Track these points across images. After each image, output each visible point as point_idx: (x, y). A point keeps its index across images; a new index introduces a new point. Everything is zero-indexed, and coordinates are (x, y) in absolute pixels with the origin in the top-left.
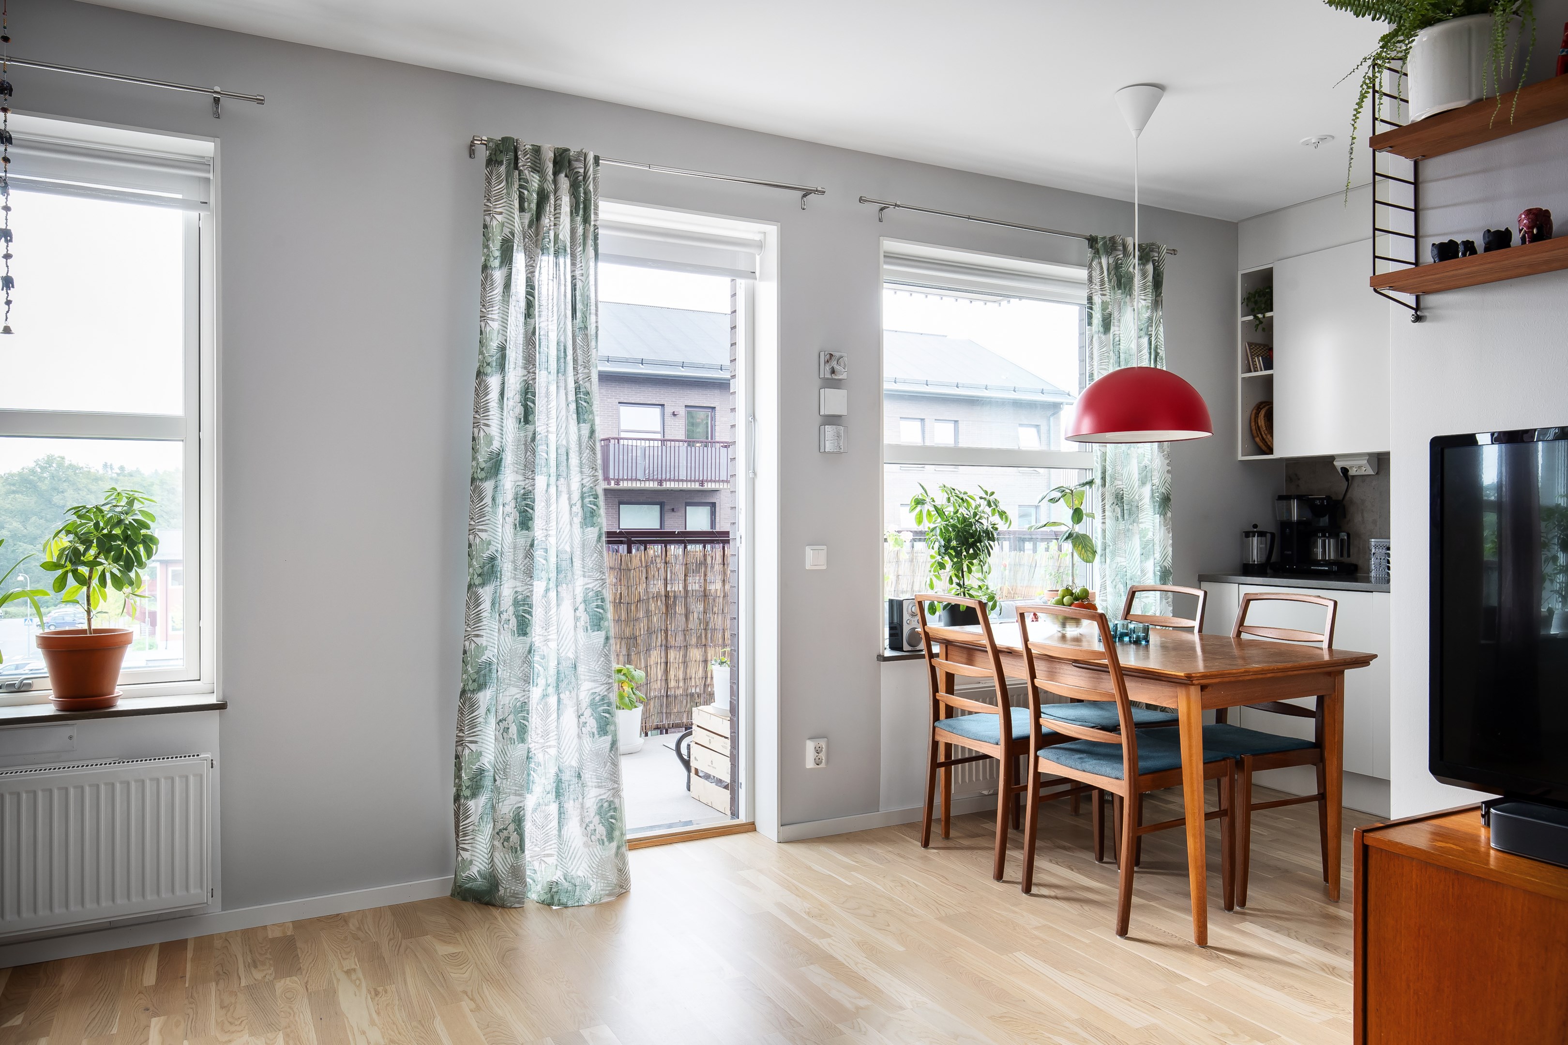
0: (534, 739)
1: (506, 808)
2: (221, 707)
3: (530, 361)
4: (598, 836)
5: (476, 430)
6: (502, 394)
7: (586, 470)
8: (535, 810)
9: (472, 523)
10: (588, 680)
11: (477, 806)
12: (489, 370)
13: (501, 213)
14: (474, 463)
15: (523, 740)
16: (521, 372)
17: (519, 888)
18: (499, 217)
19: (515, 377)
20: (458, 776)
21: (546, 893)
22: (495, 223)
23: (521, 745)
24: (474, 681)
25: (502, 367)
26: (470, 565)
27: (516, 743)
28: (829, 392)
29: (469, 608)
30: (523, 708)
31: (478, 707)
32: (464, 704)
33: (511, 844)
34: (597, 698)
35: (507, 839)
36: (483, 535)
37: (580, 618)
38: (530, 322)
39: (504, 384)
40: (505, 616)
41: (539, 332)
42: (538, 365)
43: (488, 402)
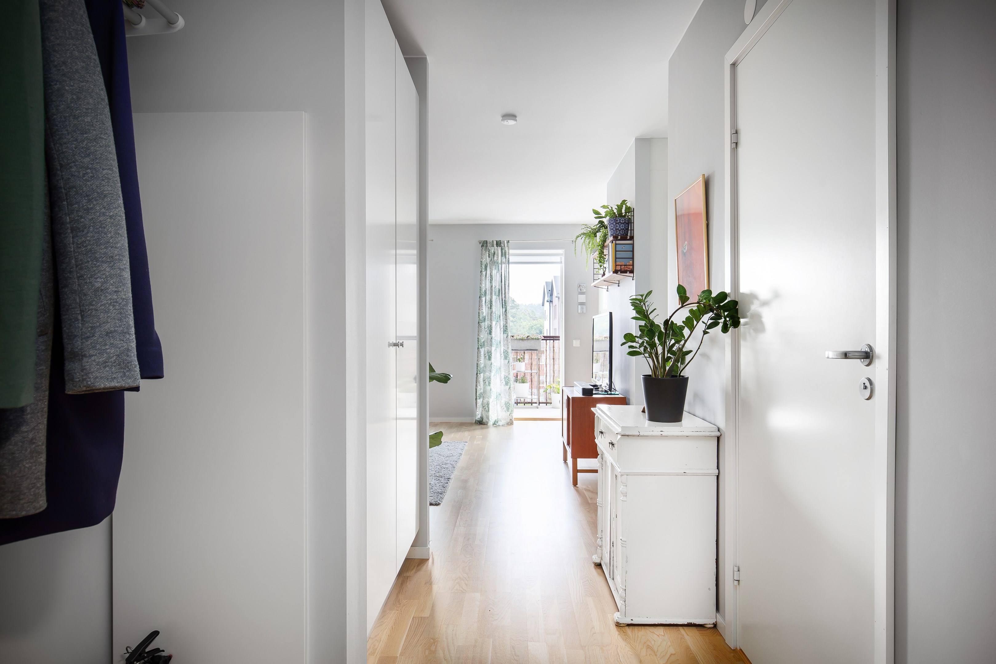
0: (492, 385)
1: (485, 401)
3: (491, 294)
4: (505, 410)
5: (479, 311)
6: (485, 302)
7: (504, 320)
8: (492, 402)
9: (479, 333)
11: (480, 401)
12: (482, 296)
14: (479, 319)
15: (489, 386)
16: (490, 296)
17: (488, 421)
18: (484, 259)
19: (488, 297)
21: (494, 422)
22: (483, 260)
24: (480, 371)
25: (485, 295)
28: (580, 296)
30: (490, 378)
33: (485, 410)
34: (506, 377)
35: (485, 408)
36: (482, 336)
37: (502, 357)
38: (491, 284)
39: (486, 299)
40: (485, 355)
41: (493, 286)
42: (493, 294)
43: (482, 304)
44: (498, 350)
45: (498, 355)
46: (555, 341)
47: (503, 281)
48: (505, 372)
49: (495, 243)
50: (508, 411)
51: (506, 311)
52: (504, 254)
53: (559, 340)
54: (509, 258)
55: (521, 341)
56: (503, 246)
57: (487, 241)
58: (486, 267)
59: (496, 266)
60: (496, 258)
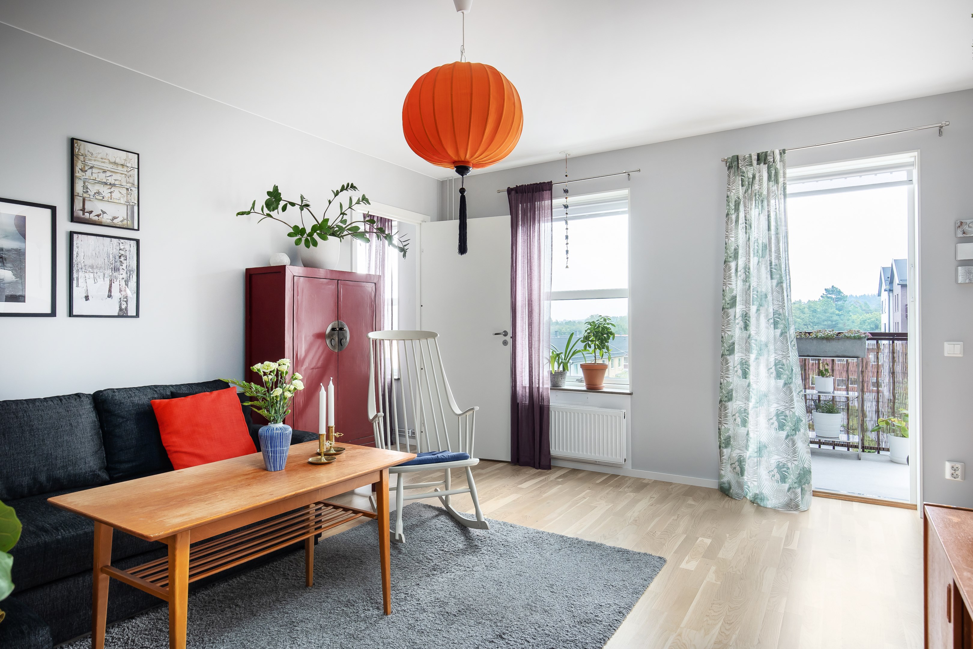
0: (751, 426)
1: (734, 454)
2: (631, 394)
3: (748, 254)
4: (776, 478)
5: (724, 287)
6: (736, 270)
8: (750, 460)
9: (723, 327)
10: (775, 403)
11: (726, 452)
12: (730, 260)
13: (734, 189)
14: (724, 301)
15: (746, 427)
16: (745, 259)
17: (741, 493)
18: (734, 191)
19: (742, 261)
20: (720, 438)
21: (753, 498)
22: (732, 194)
23: (743, 428)
24: (726, 397)
25: (736, 257)
26: (723, 346)
27: (740, 426)
28: (960, 245)
29: (722, 364)
30: (746, 412)
31: (728, 409)
32: (721, 406)
33: (737, 471)
35: (735, 468)
36: (729, 333)
37: (772, 373)
38: (747, 235)
39: (737, 265)
40: (735, 369)
41: (752, 239)
42: (752, 255)
43: (730, 274)
44: (763, 360)
45: (763, 370)
46: (895, 342)
47: (773, 227)
48: (778, 404)
49: (755, 157)
50: (785, 482)
51: (780, 283)
52: (773, 177)
53: (906, 339)
54: (784, 184)
55: (825, 341)
56: (772, 160)
57: (738, 157)
58: (737, 205)
59: (757, 202)
60: (756, 187)
